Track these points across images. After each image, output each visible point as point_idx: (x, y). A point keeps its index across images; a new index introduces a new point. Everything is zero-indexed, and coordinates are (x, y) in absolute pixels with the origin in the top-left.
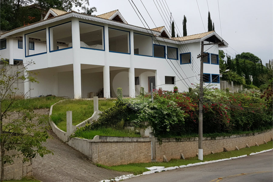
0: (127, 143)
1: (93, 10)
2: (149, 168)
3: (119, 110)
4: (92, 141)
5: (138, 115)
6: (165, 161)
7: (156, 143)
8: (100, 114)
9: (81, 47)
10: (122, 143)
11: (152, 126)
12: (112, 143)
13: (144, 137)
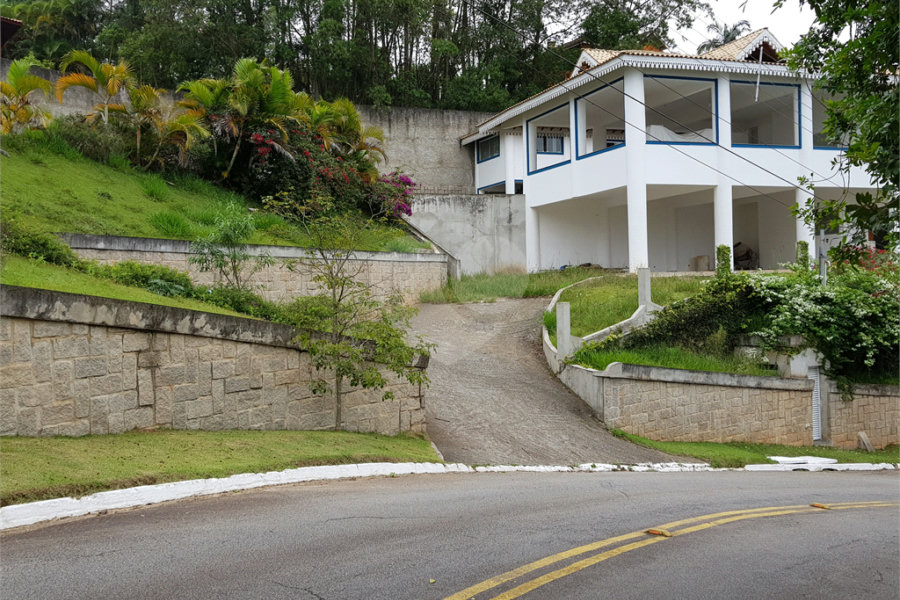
0: (723, 389)
1: (740, 28)
2: (773, 458)
3: (714, 304)
4: (603, 374)
5: (773, 319)
6: (863, 447)
7: (832, 396)
8: (655, 313)
9: (648, 142)
10: (706, 387)
11: (817, 347)
12: (669, 385)
13: (788, 376)
